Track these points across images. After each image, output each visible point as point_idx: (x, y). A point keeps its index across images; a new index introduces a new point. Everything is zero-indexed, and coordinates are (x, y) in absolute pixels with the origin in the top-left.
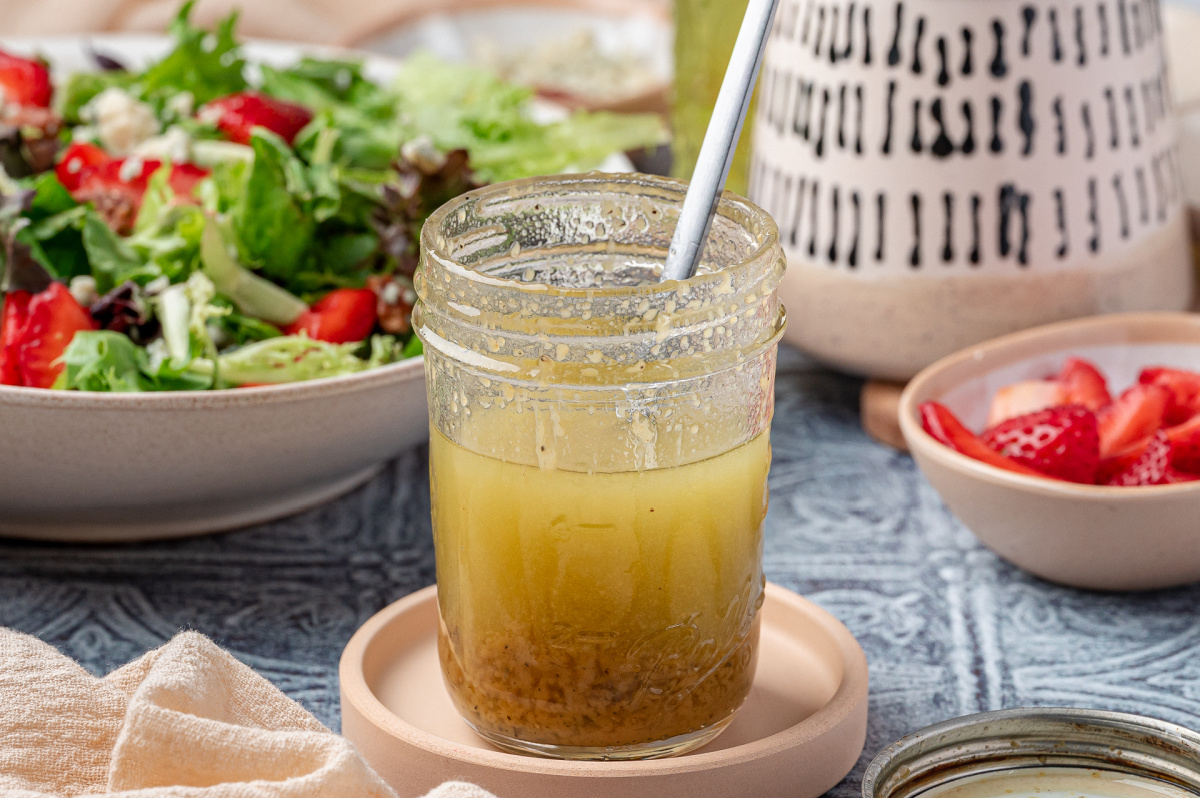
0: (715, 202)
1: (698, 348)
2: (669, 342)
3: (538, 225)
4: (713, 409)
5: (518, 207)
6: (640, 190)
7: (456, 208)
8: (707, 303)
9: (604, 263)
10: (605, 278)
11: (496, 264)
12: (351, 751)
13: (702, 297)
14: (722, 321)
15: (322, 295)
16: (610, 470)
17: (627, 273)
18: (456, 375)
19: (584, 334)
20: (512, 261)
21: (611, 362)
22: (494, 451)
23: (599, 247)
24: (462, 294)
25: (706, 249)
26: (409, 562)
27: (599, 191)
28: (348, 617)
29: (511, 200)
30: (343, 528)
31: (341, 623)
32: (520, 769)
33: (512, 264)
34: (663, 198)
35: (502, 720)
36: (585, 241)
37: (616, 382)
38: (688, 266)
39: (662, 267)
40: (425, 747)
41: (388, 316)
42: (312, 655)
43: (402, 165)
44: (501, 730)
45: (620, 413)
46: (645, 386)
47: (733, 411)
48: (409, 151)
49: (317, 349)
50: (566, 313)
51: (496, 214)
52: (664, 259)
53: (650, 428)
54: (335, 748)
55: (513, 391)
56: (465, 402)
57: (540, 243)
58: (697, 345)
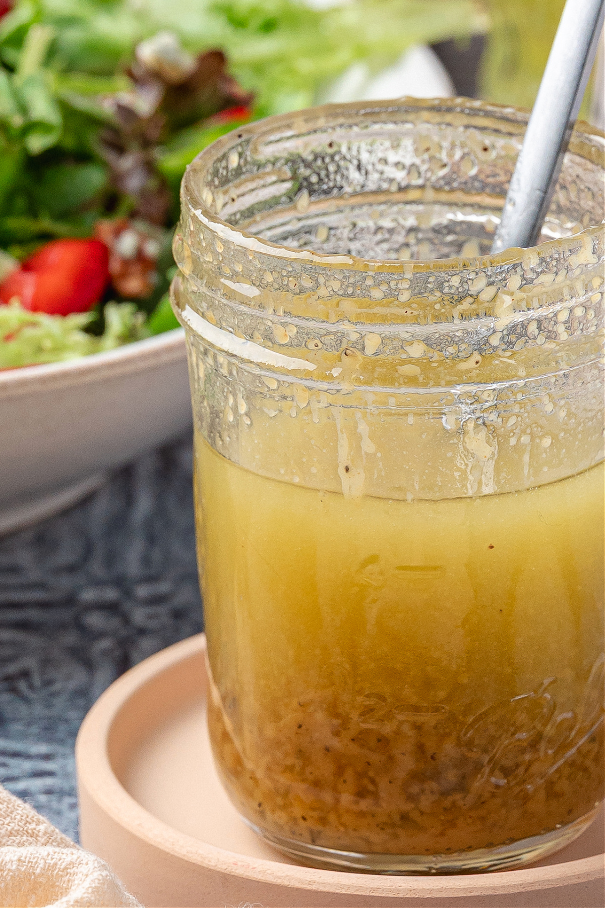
0: (566, 135)
1: (552, 336)
2: (512, 329)
3: (332, 168)
4: (569, 415)
5: (306, 145)
6: (466, 120)
7: (225, 149)
8: (561, 277)
9: (418, 216)
10: (420, 236)
11: (278, 220)
12: (104, 873)
13: (555, 269)
14: (582, 299)
15: (36, 247)
16: (437, 496)
17: (450, 228)
18: (231, 373)
19: (403, 320)
20: (300, 215)
21: (436, 356)
22: (282, 472)
23: (413, 195)
24: (239, 268)
25: (554, 198)
26: (156, 600)
27: (412, 122)
28: (79, 677)
29: (297, 136)
30: (66, 555)
31: (72, 685)
32: (322, 889)
33: (299, 219)
34: (497, 131)
35: (295, 820)
36: (394, 188)
37: (443, 383)
38: (531, 222)
39: (496, 220)
40: (195, 859)
41: (124, 275)
42: (34, 729)
43: (138, 72)
44: (293, 833)
45: (448, 423)
46: (482, 387)
47: (596, 416)
48: (147, 53)
49: (34, 324)
50: (377, 294)
51: (278, 155)
52: (499, 210)
53: (487, 442)
54: (83, 869)
55: (307, 394)
56: (243, 408)
57: (335, 191)
58: (549, 331)
